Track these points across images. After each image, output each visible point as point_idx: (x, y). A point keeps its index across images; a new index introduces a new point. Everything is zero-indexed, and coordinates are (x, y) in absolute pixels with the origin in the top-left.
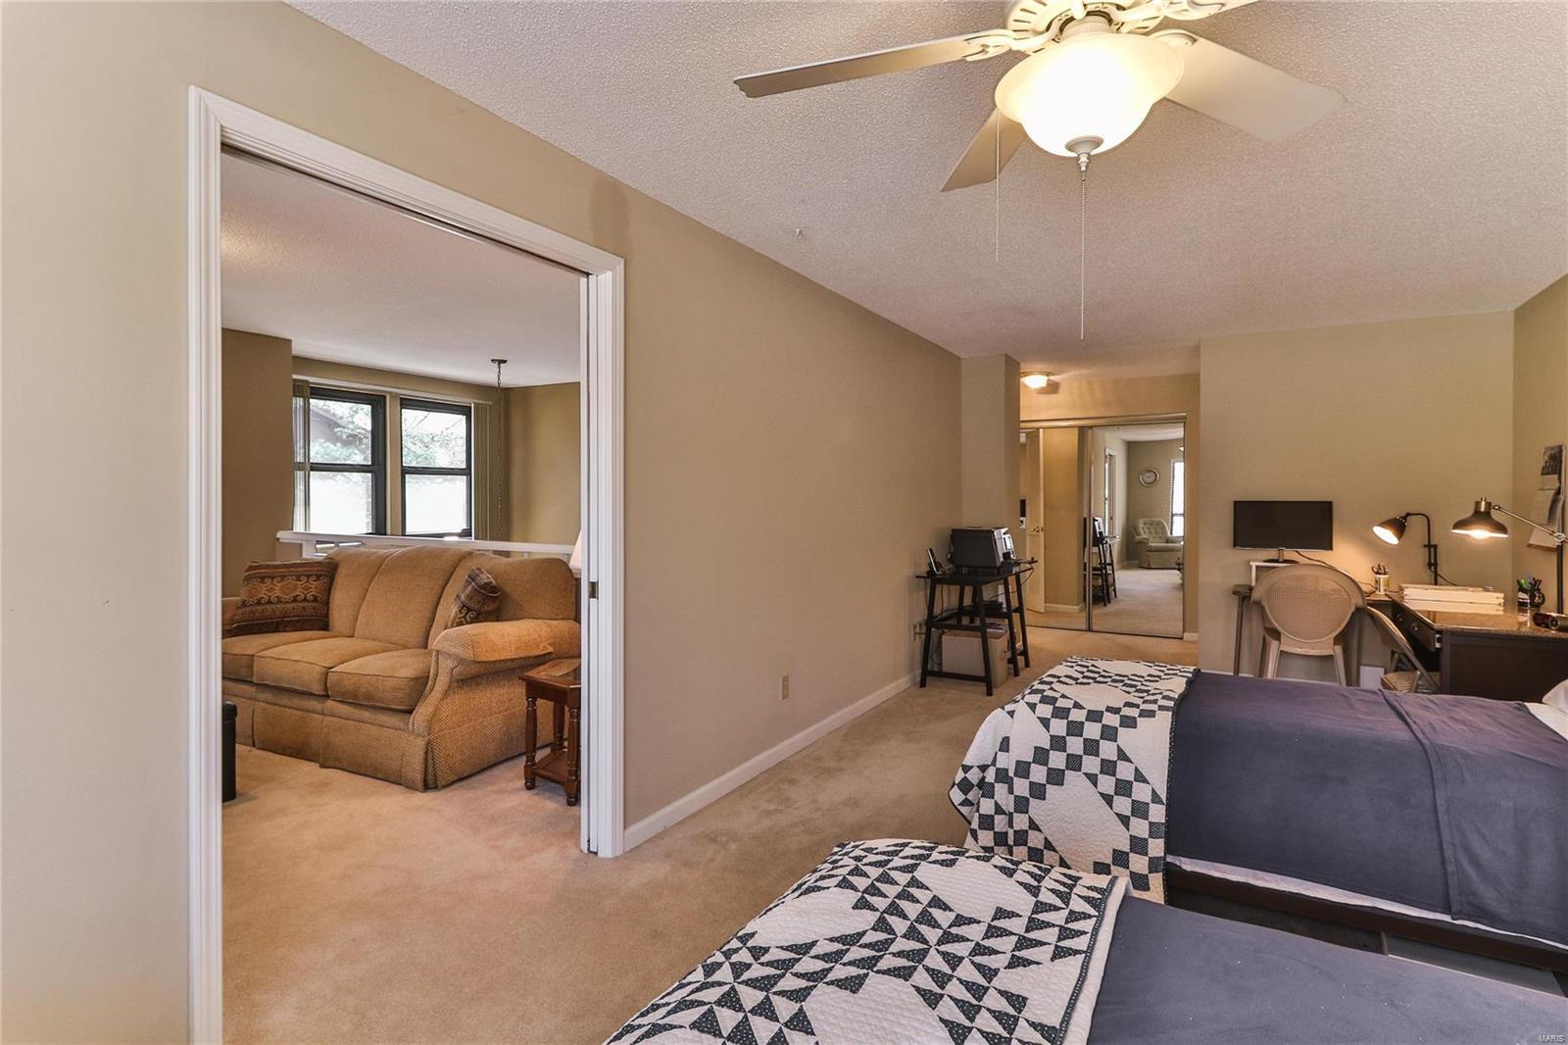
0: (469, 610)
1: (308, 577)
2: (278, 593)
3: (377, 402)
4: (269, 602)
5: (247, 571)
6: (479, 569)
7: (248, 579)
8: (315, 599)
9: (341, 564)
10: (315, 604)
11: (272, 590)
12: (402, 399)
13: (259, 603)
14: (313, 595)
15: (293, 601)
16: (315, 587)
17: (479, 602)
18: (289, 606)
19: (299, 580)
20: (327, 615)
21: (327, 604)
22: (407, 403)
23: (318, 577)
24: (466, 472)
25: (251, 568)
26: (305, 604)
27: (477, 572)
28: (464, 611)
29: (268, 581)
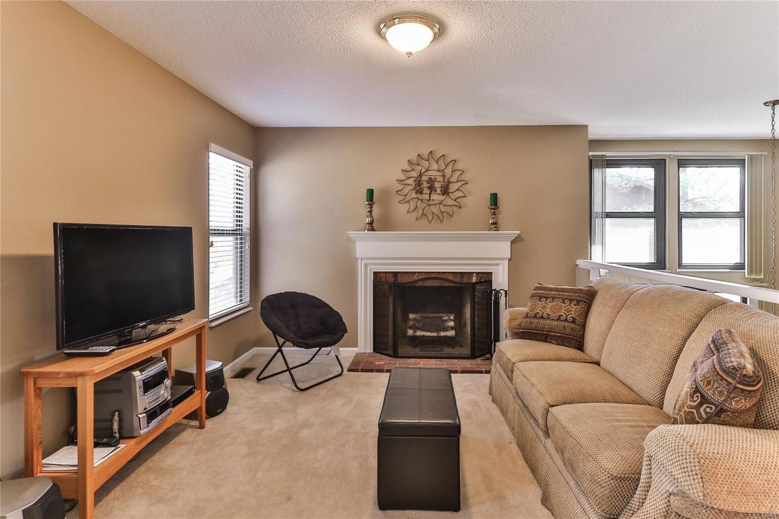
0: (704, 400)
1: (571, 300)
2: (548, 311)
3: (659, 165)
4: (542, 317)
5: (534, 290)
6: (730, 332)
7: (533, 296)
8: (574, 321)
9: (599, 294)
10: (572, 325)
11: (544, 308)
12: (678, 160)
13: (535, 317)
14: (572, 317)
15: (558, 320)
16: (574, 310)
17: (721, 392)
18: (555, 323)
19: (564, 302)
20: (583, 336)
21: (584, 326)
22: (683, 163)
23: (578, 302)
24: (740, 215)
25: (536, 289)
26: (566, 324)
27: (725, 336)
28: (697, 399)
29: (543, 300)
